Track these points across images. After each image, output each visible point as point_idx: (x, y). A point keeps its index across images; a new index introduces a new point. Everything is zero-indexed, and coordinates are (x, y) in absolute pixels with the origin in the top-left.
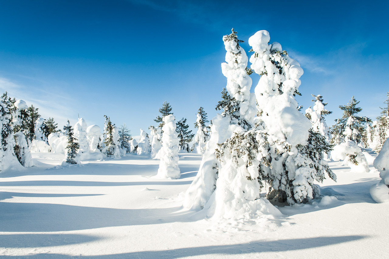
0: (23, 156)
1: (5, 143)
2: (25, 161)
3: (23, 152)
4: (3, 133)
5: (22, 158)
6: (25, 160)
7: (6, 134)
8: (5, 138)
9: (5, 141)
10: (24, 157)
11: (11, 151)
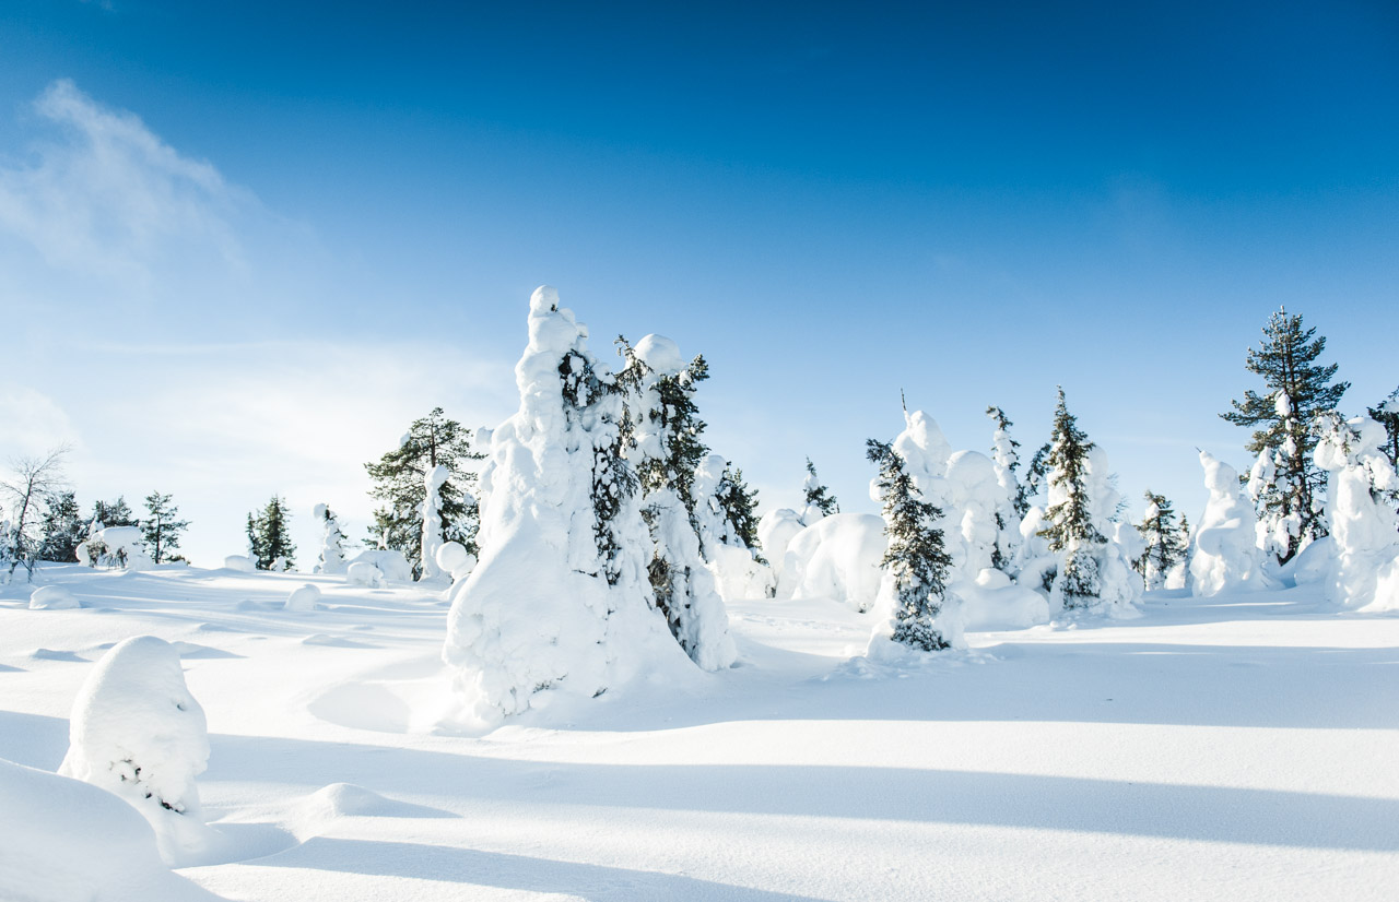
0: (689, 614)
1: (610, 548)
2: (702, 636)
3: (687, 593)
4: (600, 492)
5: (684, 621)
6: (697, 633)
7: (610, 499)
8: (607, 518)
9: (611, 535)
10: (693, 616)
11: (639, 588)
